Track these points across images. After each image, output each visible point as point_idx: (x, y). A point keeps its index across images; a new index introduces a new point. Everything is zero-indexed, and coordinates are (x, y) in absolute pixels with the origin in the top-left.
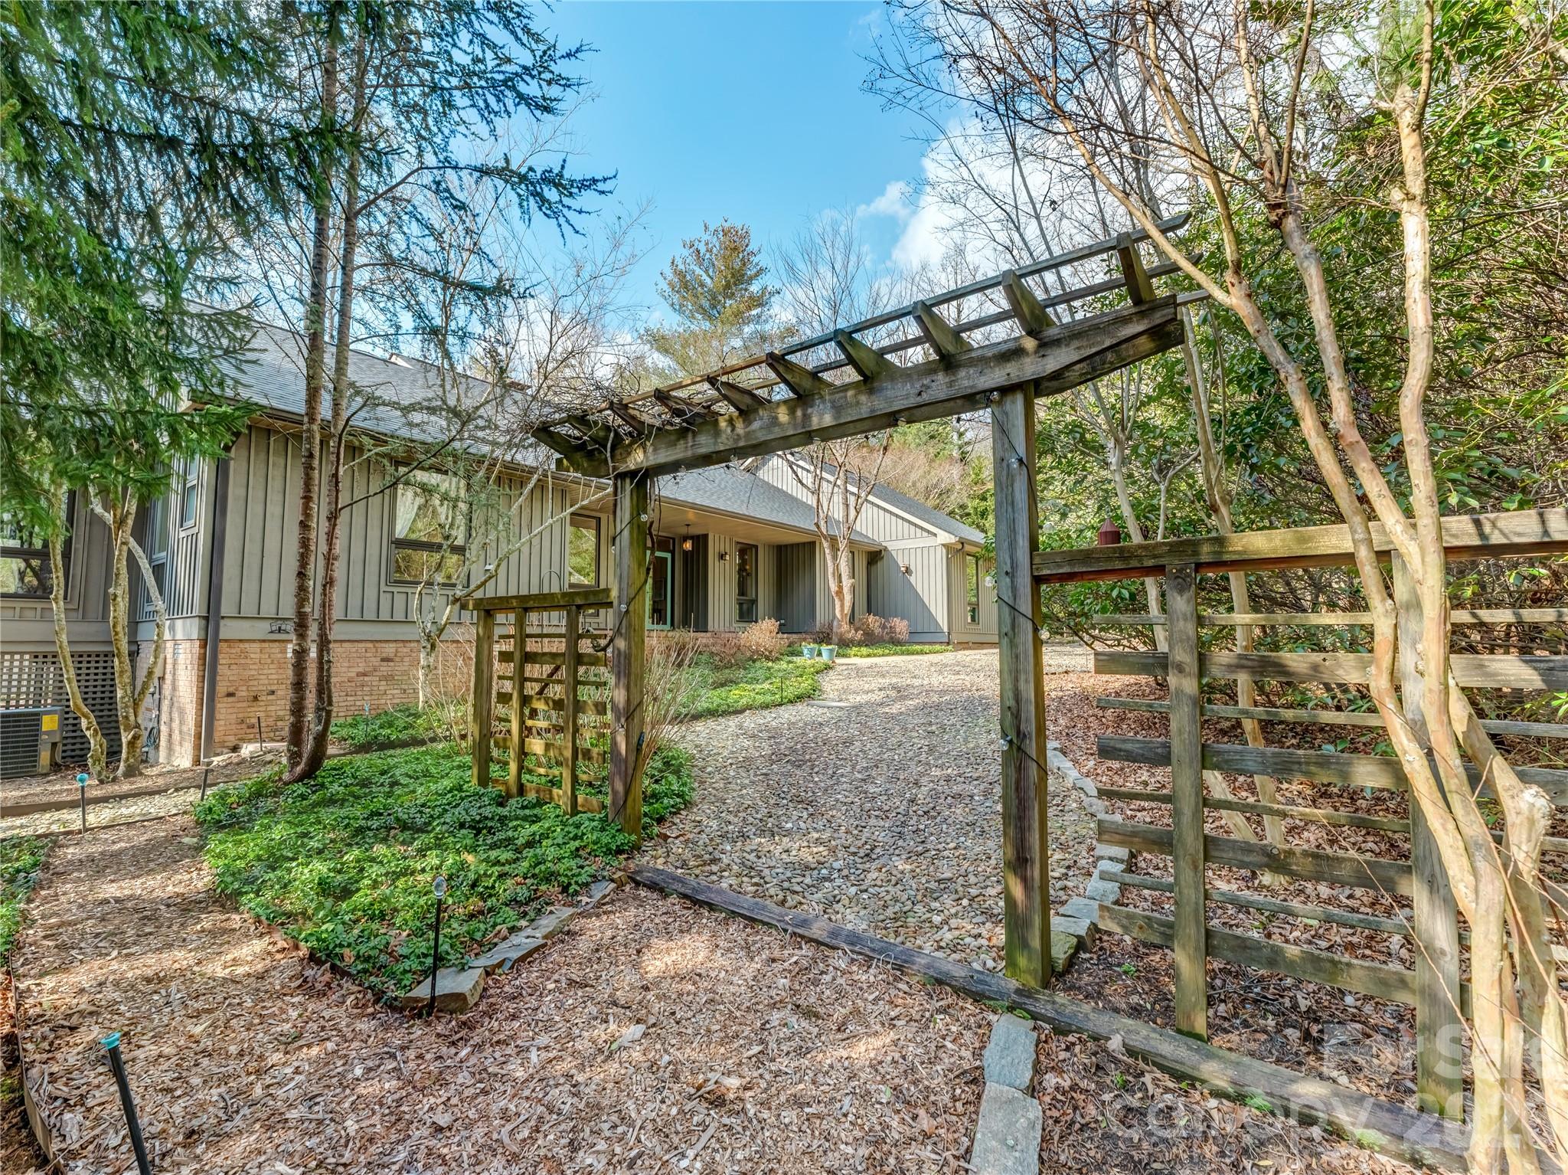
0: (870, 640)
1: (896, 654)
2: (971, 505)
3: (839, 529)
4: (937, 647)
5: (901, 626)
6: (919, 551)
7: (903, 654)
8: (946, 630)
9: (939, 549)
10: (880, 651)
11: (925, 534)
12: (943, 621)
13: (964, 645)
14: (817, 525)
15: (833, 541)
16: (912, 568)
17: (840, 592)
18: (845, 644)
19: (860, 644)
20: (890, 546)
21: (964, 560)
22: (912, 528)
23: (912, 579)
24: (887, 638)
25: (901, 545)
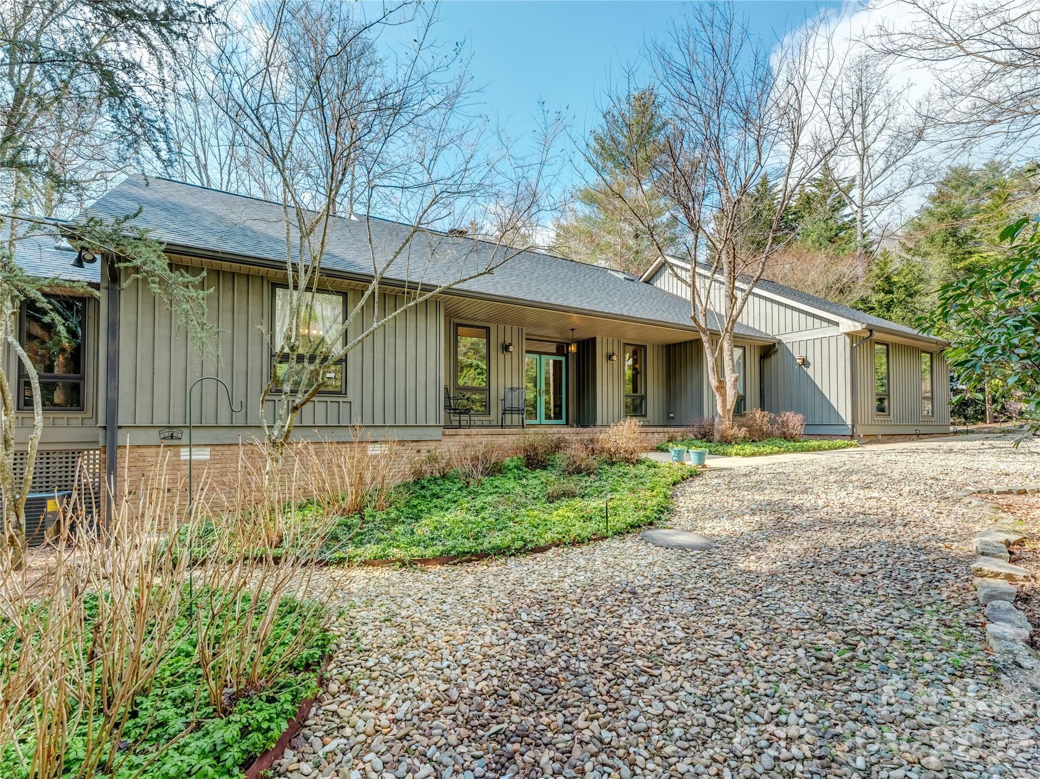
0: (757, 436)
1: (787, 451)
2: (874, 298)
3: (722, 323)
4: (839, 442)
5: (794, 420)
6: (818, 343)
7: (795, 451)
8: (849, 422)
9: (841, 340)
10: (768, 449)
11: (825, 324)
12: (845, 412)
13: (872, 439)
14: (694, 319)
15: (714, 336)
16: (810, 359)
17: (721, 387)
18: (726, 441)
19: (745, 440)
20: (785, 339)
21: (872, 348)
22: (810, 319)
23: (810, 371)
24: (777, 432)
25: (796, 337)
